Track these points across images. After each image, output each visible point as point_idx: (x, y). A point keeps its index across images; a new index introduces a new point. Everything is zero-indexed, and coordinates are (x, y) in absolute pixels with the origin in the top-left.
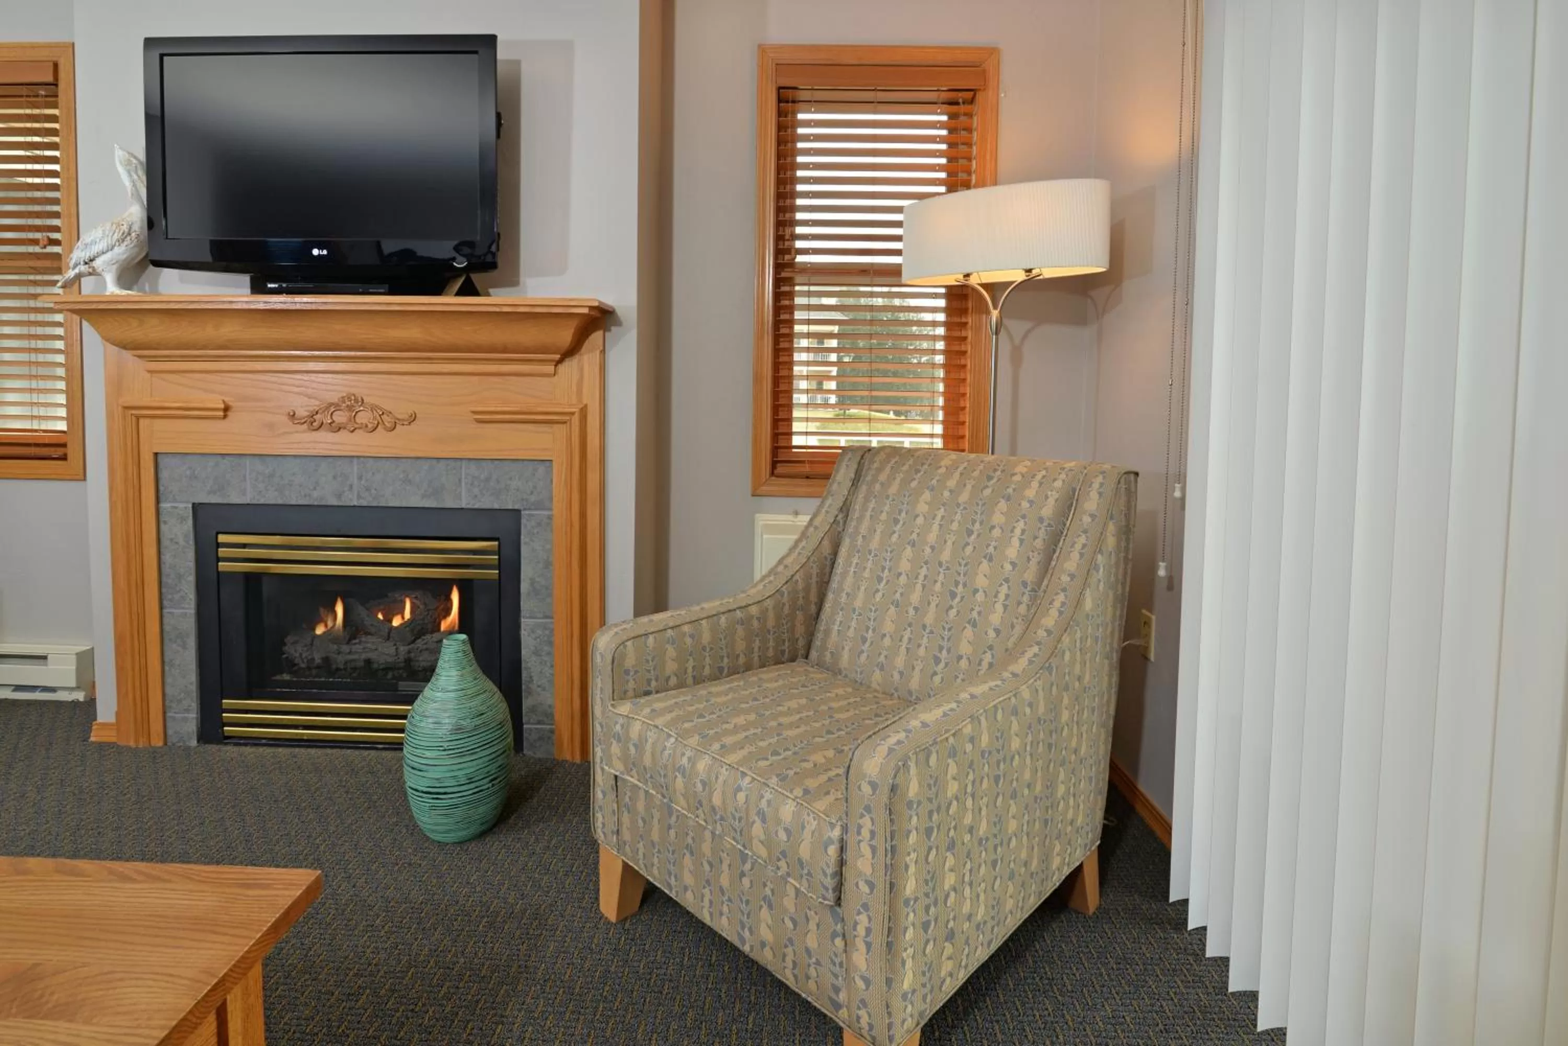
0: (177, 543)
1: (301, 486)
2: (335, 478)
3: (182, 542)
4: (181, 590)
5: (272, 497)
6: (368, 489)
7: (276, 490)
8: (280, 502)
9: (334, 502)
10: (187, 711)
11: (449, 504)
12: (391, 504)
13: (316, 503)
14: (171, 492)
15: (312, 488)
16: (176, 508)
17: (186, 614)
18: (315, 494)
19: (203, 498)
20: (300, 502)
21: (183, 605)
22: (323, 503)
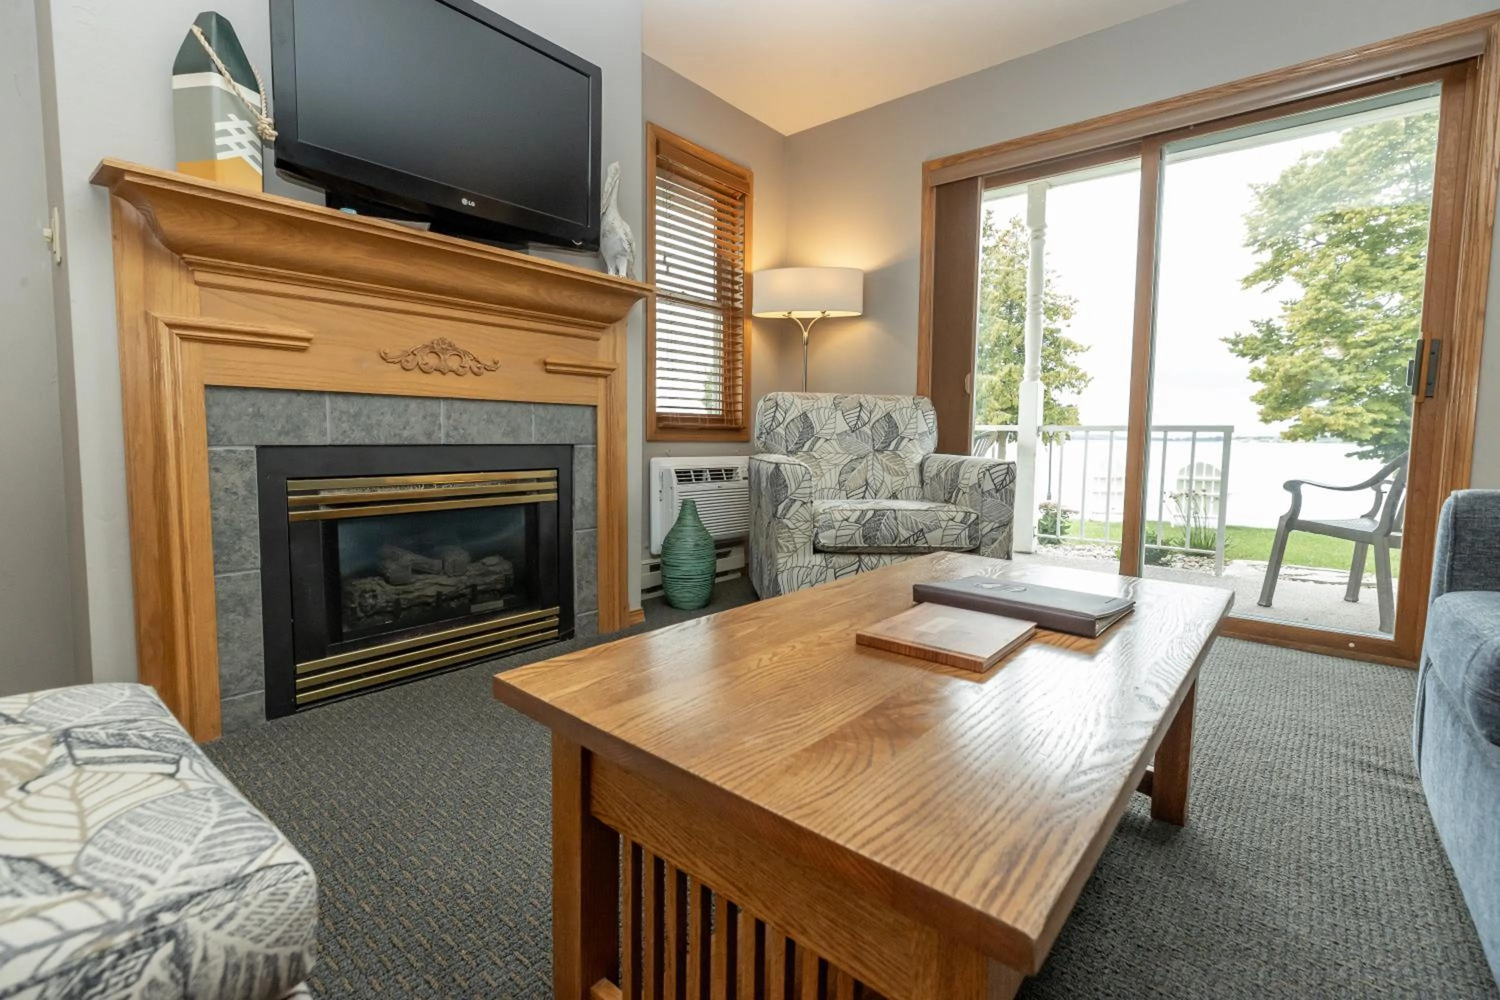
0: (235, 493)
1: (389, 426)
2: (424, 417)
3: (242, 492)
4: (241, 548)
5: (358, 437)
6: (456, 428)
7: (362, 430)
8: (367, 442)
9: (423, 440)
10: (252, 688)
11: (523, 441)
12: (477, 442)
13: (406, 443)
14: (225, 433)
15: (401, 427)
16: (232, 451)
17: (248, 575)
18: (406, 433)
19: (271, 438)
20: (390, 442)
21: (245, 566)
22: (414, 443)
